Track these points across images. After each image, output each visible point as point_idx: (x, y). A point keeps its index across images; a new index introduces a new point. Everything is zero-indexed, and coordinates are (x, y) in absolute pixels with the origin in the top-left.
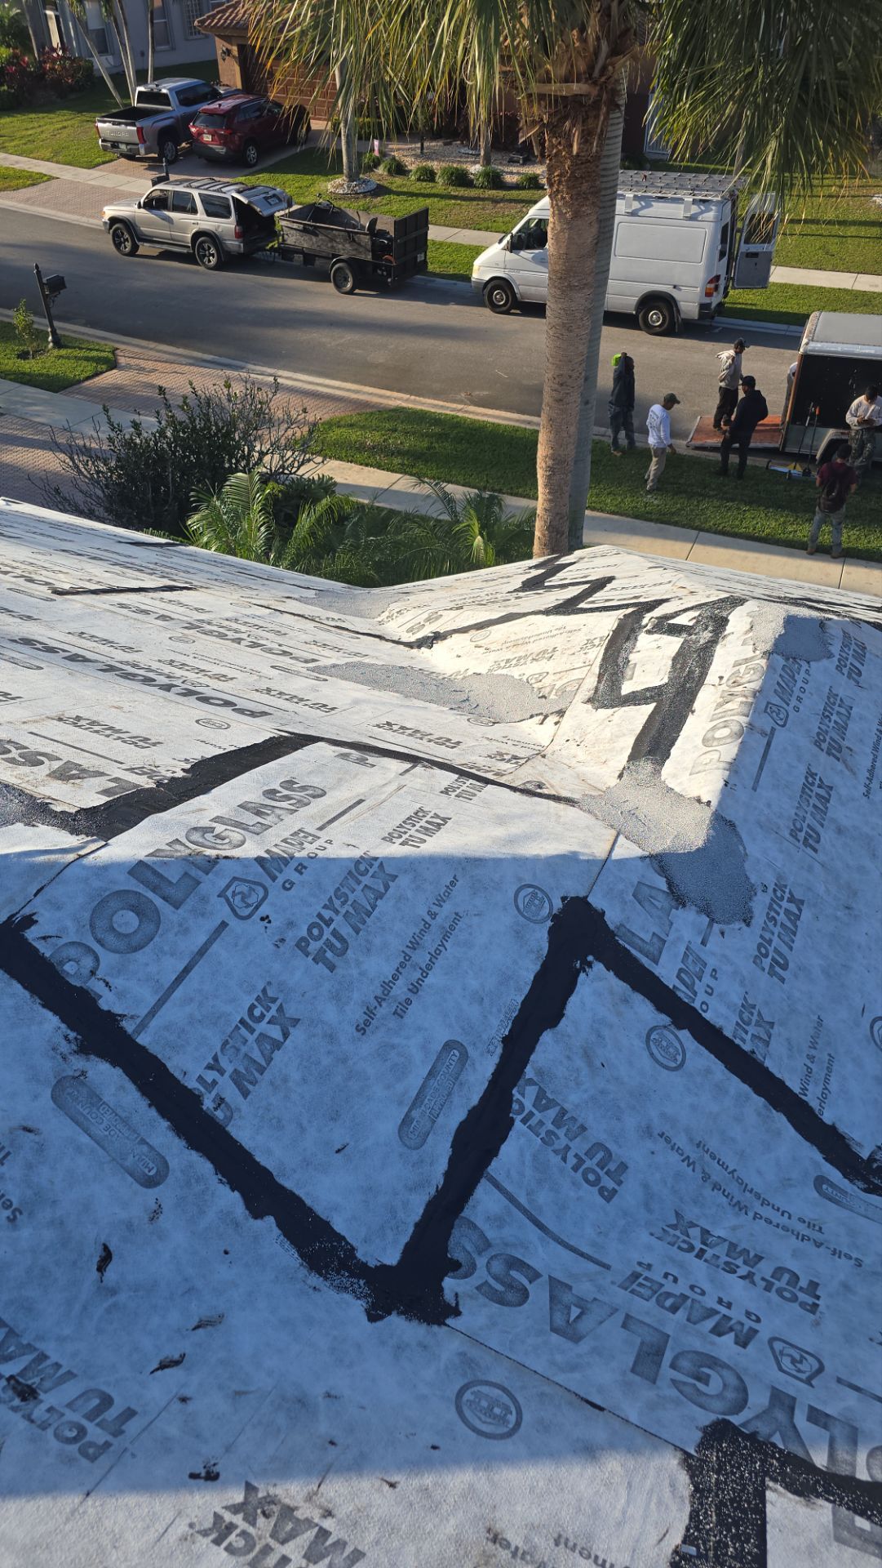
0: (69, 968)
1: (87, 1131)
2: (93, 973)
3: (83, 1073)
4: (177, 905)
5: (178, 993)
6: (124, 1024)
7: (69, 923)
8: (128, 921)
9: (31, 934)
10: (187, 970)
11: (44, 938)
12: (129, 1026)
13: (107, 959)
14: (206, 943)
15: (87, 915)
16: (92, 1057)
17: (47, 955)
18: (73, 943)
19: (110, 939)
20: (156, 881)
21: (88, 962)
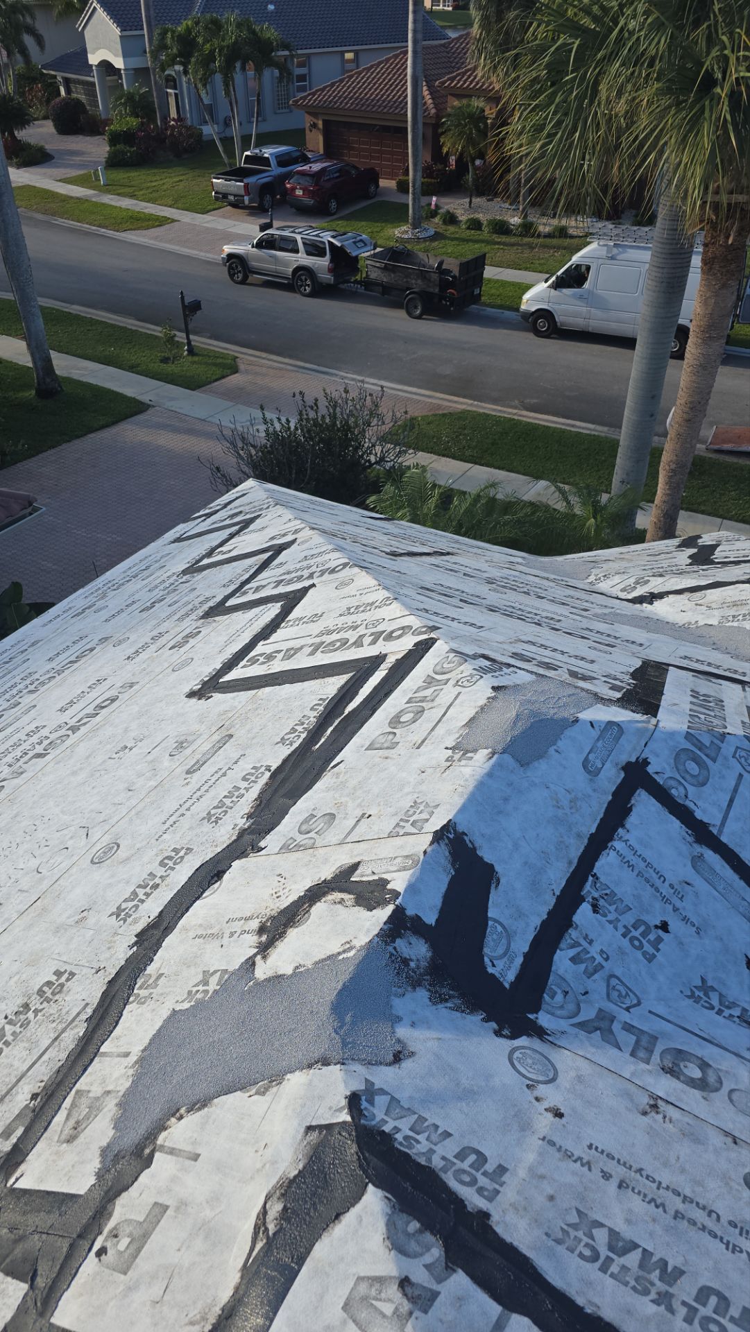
0: (673, 792)
1: (715, 889)
2: (686, 797)
3: (702, 855)
4: (714, 760)
5: (731, 814)
6: (711, 828)
7: (666, 766)
8: (693, 767)
9: (650, 769)
10: (731, 801)
11: (657, 773)
12: (715, 831)
13: (691, 789)
14: (736, 786)
15: (672, 761)
16: (703, 846)
17: (661, 783)
18: (671, 778)
19: (688, 777)
20: (699, 744)
21: (681, 789)
